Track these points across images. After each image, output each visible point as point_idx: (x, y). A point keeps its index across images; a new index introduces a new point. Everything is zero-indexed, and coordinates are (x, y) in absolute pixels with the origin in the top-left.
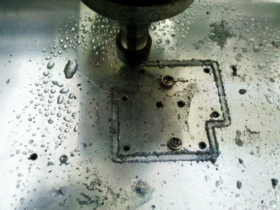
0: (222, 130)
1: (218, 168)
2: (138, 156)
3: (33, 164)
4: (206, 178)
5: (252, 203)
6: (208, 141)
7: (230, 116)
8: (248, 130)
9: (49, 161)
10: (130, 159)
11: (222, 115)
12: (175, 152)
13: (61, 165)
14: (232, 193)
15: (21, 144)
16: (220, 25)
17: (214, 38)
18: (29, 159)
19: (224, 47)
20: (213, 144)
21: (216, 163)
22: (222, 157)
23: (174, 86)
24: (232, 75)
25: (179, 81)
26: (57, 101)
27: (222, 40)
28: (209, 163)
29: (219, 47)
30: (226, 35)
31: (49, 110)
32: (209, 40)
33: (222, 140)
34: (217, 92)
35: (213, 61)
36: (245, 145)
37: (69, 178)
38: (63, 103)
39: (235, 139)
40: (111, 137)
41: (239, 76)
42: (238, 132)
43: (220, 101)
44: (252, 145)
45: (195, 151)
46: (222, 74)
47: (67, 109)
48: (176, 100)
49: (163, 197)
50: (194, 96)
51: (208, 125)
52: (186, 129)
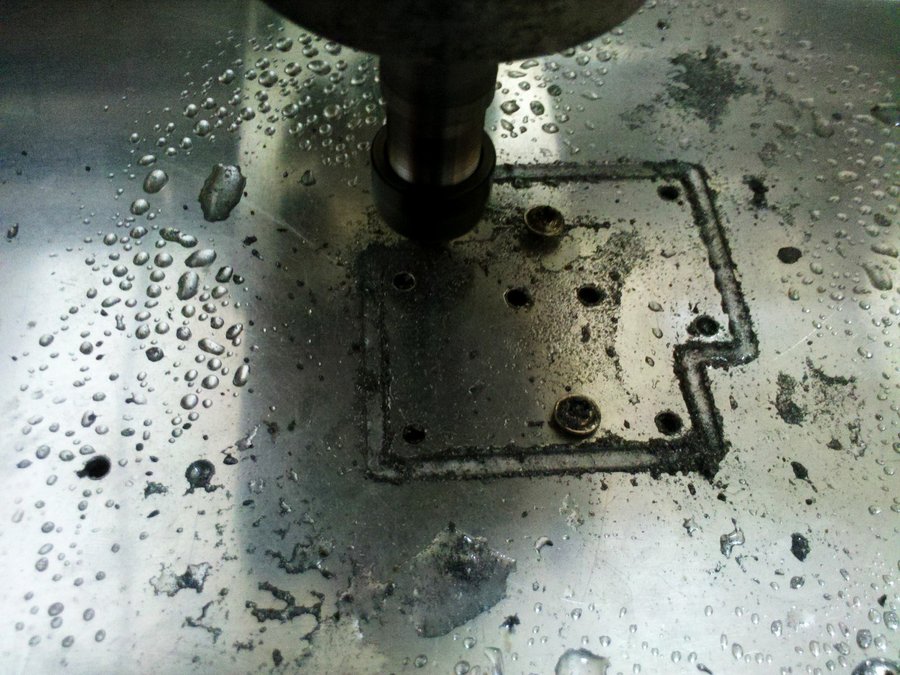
0: (731, 375)
1: (725, 494)
2: (452, 458)
3: (93, 492)
4: (688, 528)
5: (848, 604)
6: (686, 410)
7: (754, 329)
8: (816, 371)
9: (151, 479)
10: (428, 468)
11: (727, 327)
12: (578, 444)
13: (191, 491)
14: (777, 573)
15: (54, 429)
16: (703, 60)
17: (686, 96)
18: (81, 474)
19: (721, 123)
20: (705, 418)
21: (716, 478)
22: (737, 459)
23: (564, 243)
24: (751, 206)
25: (582, 225)
26: (175, 288)
27: (711, 102)
28: (695, 478)
29: (702, 124)
30: (723, 87)
31: (151, 320)
32: (672, 101)
33: (734, 406)
34: (706, 256)
35: (690, 164)
36: (809, 418)
37: (220, 533)
38: (197, 296)
39: (775, 401)
40: (362, 399)
41: (774, 208)
42: (784, 381)
43: (718, 284)
44: (832, 419)
45: (645, 439)
46: (718, 203)
47: (210, 316)
48: (570, 283)
49: (544, 590)
50: (633, 271)
51: (682, 359)
52: (612, 370)
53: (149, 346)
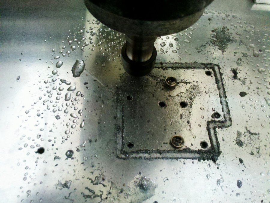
0: (223, 131)
1: (219, 167)
2: (141, 153)
3: (40, 158)
4: (208, 177)
5: (252, 202)
6: (209, 141)
7: (231, 117)
8: (248, 131)
9: (56, 155)
10: (134, 155)
11: (223, 116)
12: (177, 150)
13: (67, 159)
14: (232, 192)
15: (29, 139)
16: (221, 31)
17: (215, 43)
18: (36, 152)
19: (225, 52)
20: (215, 143)
21: (217, 162)
22: (223, 157)
23: (177, 88)
24: (233, 78)
25: (182, 82)
26: (64, 98)
27: (223, 45)
28: (210, 162)
29: (220, 51)
30: (227, 40)
31: (57, 107)
32: (211, 44)
33: (223, 140)
34: (218, 93)
35: (215, 64)
36: (245, 145)
37: (75, 172)
38: (70, 100)
39: (235, 139)
40: (116, 134)
41: (239, 79)
42: (238, 133)
43: (221, 103)
44: (252, 146)
45: (197, 149)
46: (223, 77)
47: (74, 106)
48: (178, 100)
49: (165, 193)
50: (196, 97)
51: (209, 125)
52: (188, 128)
53: (56, 115)
